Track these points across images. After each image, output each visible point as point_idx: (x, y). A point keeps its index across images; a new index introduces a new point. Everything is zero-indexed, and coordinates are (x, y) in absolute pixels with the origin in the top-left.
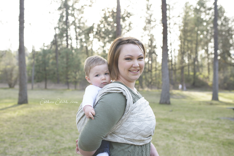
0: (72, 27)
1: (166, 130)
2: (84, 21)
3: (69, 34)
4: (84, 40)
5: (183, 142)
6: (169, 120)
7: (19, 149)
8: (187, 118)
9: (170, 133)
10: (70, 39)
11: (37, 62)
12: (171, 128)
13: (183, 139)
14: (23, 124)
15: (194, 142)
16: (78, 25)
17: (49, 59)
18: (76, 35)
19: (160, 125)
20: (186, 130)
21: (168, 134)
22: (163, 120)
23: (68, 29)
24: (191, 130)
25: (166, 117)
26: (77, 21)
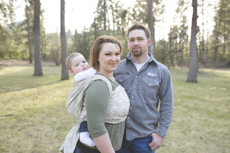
0: (110, 11)
1: (186, 107)
2: (121, 5)
3: (107, 17)
4: (120, 23)
5: (198, 120)
6: (191, 98)
7: (54, 119)
8: (211, 96)
9: (189, 110)
10: (108, 22)
11: (79, 43)
12: (192, 105)
13: (200, 116)
14: (62, 97)
15: (212, 120)
16: (115, 9)
17: (89, 40)
18: (113, 18)
19: (182, 102)
20: (207, 108)
21: (187, 111)
22: (186, 97)
23: (106, 13)
24: (212, 108)
25: (190, 94)
26: (114, 6)
